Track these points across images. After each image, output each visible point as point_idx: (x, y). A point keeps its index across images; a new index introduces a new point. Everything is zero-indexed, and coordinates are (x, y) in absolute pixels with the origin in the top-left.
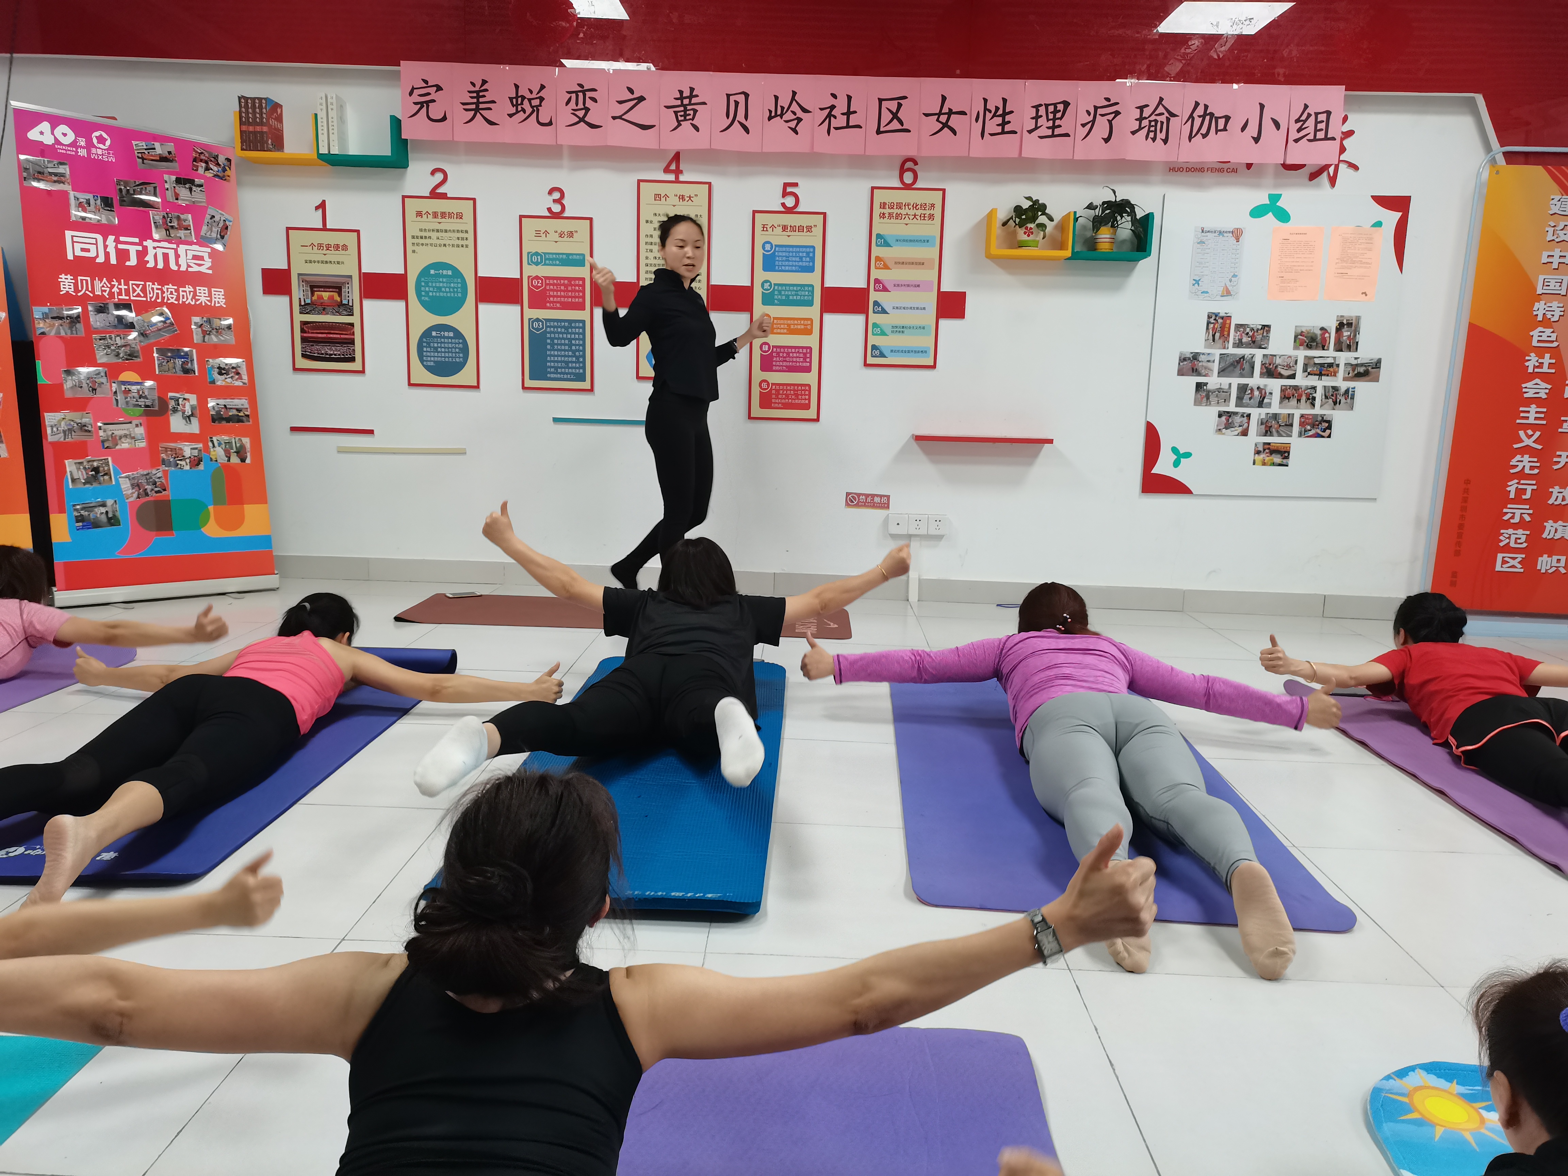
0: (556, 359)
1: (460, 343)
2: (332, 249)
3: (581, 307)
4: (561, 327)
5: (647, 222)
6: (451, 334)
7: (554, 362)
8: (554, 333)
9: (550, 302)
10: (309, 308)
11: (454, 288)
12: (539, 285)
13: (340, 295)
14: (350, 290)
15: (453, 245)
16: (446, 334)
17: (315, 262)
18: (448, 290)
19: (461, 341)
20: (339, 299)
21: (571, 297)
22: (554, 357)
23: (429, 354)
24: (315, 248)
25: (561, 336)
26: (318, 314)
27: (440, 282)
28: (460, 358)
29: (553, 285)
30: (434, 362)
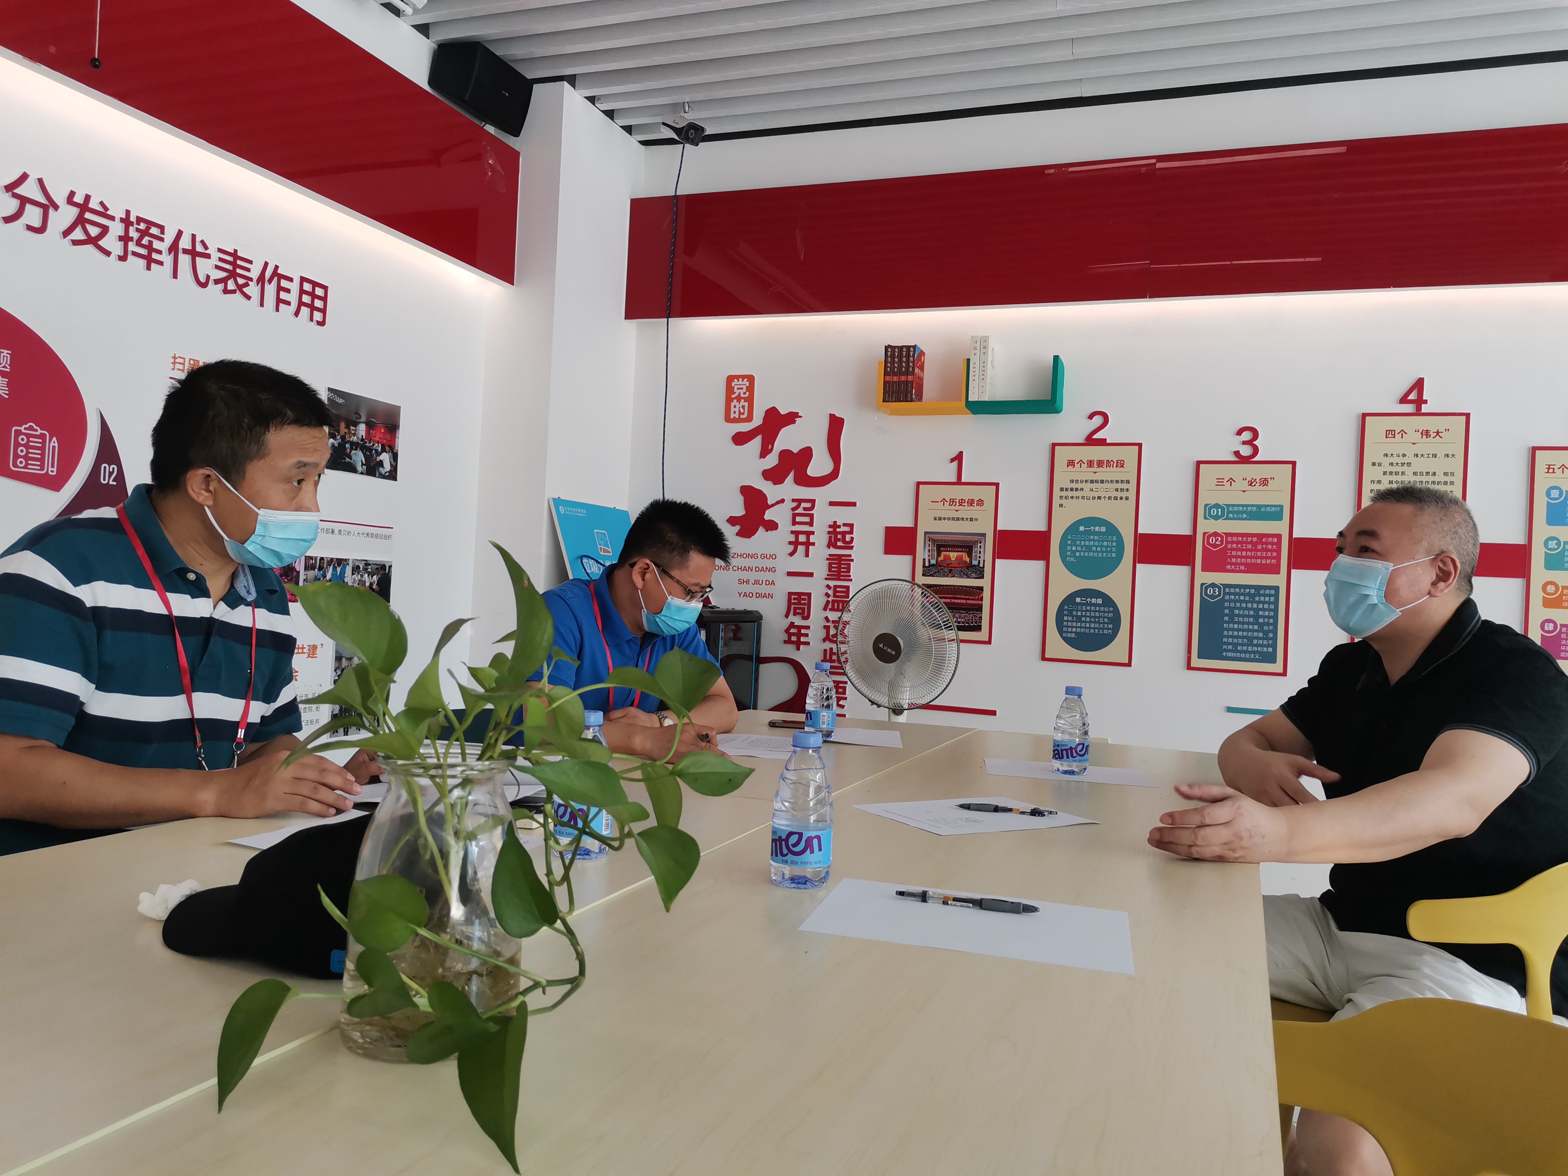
0: (1236, 633)
1: (1110, 612)
2: (966, 504)
3: (1276, 570)
4: (1244, 595)
5: (1374, 464)
6: (1100, 601)
7: (1233, 637)
8: (1235, 601)
9: (1231, 564)
10: (934, 570)
11: (1107, 547)
12: (1217, 543)
13: (970, 556)
14: (982, 550)
15: (1110, 498)
16: (1094, 601)
17: (944, 519)
18: (1099, 549)
19: (1111, 609)
20: (968, 560)
21: (1262, 558)
22: (1232, 632)
23: (1070, 624)
24: (947, 504)
25: (1244, 605)
26: (942, 576)
27: (1090, 540)
28: (1109, 629)
29: (1237, 543)
30: (1076, 633)
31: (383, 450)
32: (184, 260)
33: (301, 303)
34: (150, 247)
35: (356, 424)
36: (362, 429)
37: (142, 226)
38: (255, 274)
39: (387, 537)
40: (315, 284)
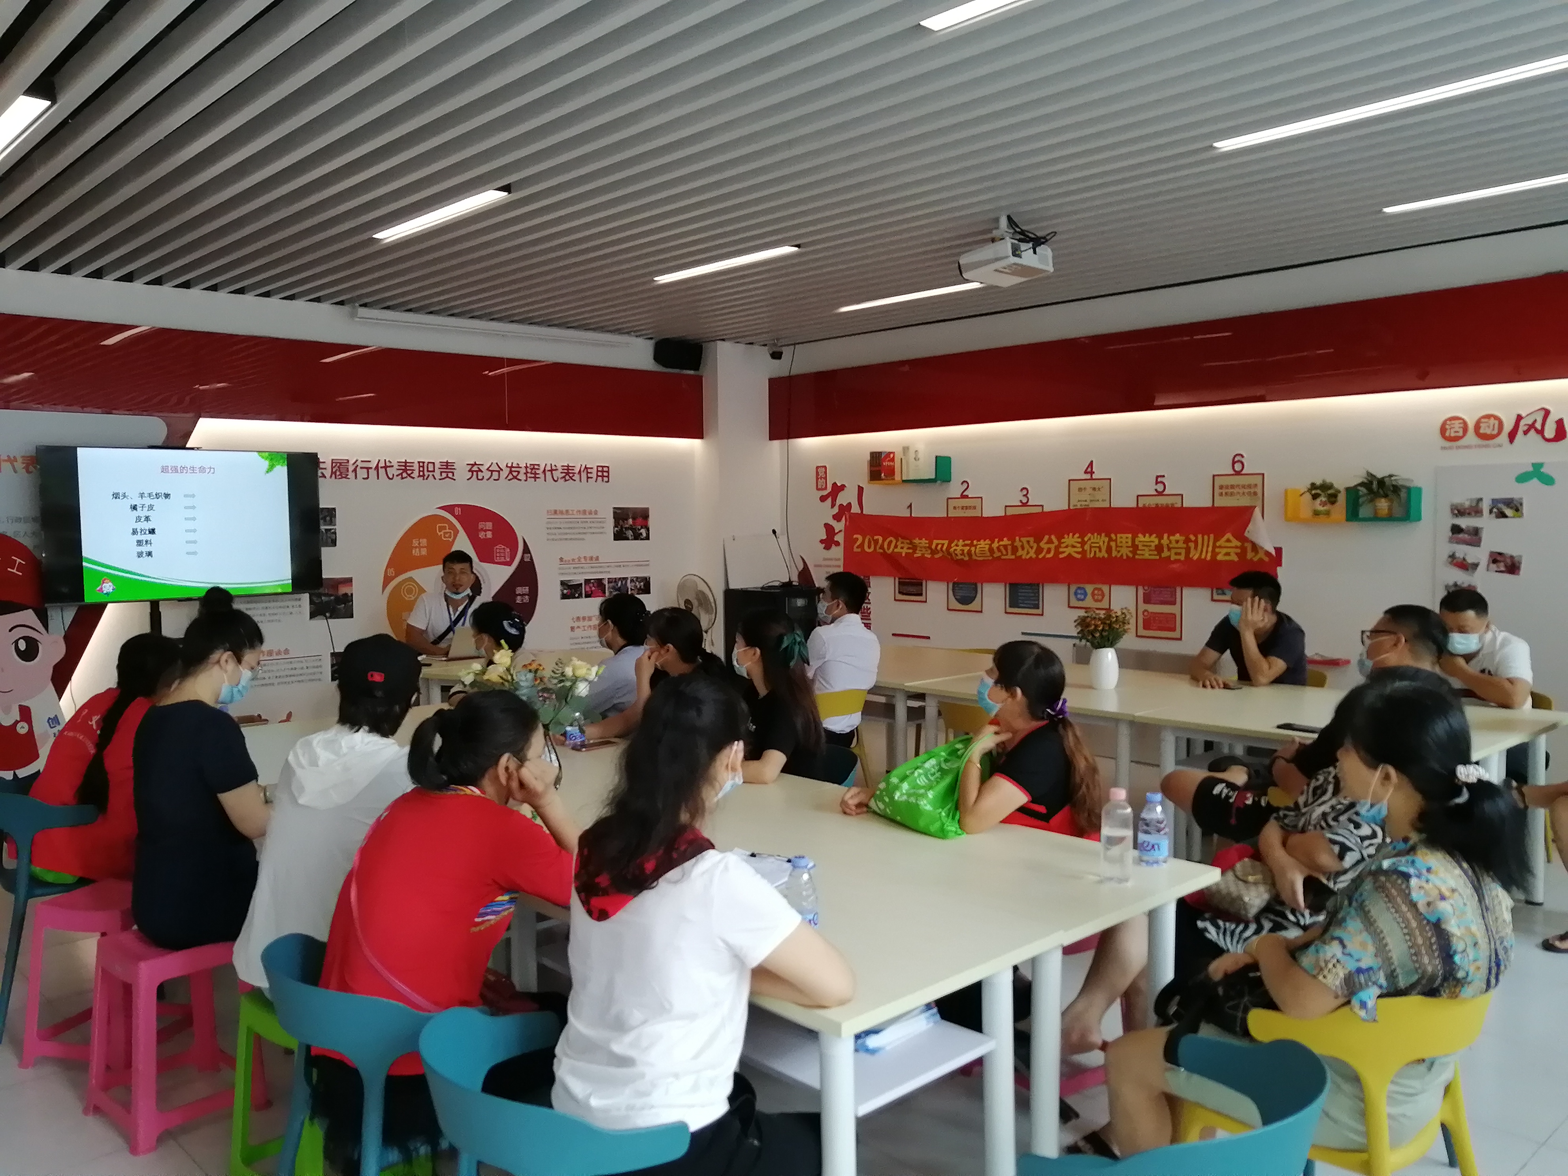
0: (1024, 594)
7: (1023, 596)
22: (1022, 593)
23: (958, 596)
28: (973, 594)
30: (961, 596)
31: (642, 528)
32: (548, 474)
33: (598, 476)
34: (536, 474)
35: (627, 520)
36: (630, 521)
37: (532, 467)
38: (577, 470)
39: (648, 565)
40: (603, 467)
